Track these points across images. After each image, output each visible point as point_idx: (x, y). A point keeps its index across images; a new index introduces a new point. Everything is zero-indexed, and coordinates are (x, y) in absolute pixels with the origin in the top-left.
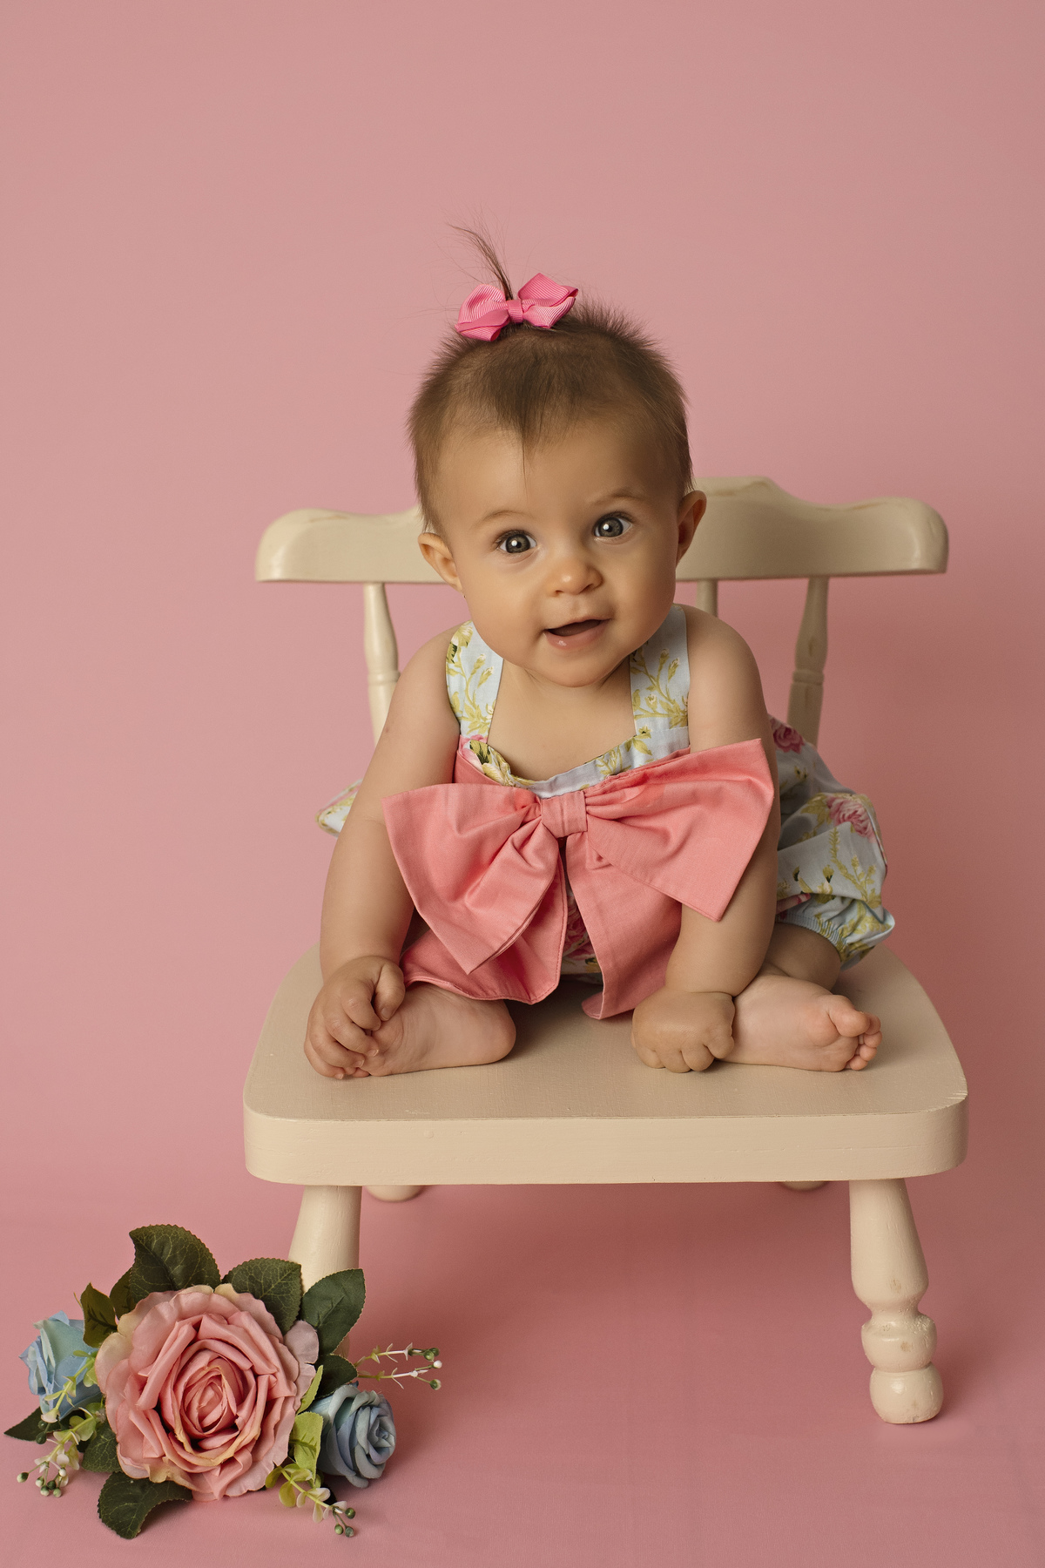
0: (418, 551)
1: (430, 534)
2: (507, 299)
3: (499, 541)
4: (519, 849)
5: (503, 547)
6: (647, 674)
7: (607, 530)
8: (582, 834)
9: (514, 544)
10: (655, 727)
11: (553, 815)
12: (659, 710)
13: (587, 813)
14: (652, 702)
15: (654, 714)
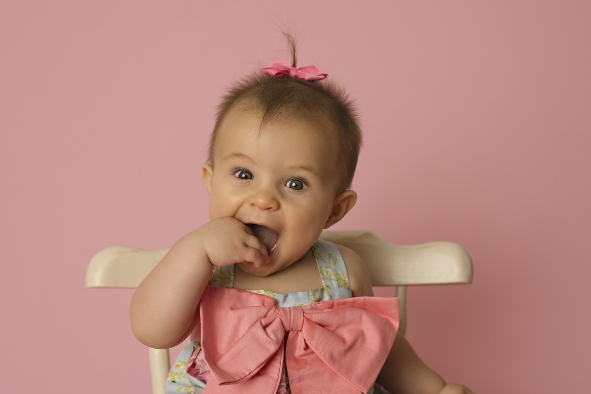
1: (209, 165)
3: (235, 171)
4: (265, 328)
5: (237, 174)
6: (323, 260)
7: (294, 186)
8: (297, 333)
9: (243, 176)
10: (332, 285)
11: (286, 314)
12: (333, 277)
13: (304, 316)
14: (329, 273)
15: (331, 279)
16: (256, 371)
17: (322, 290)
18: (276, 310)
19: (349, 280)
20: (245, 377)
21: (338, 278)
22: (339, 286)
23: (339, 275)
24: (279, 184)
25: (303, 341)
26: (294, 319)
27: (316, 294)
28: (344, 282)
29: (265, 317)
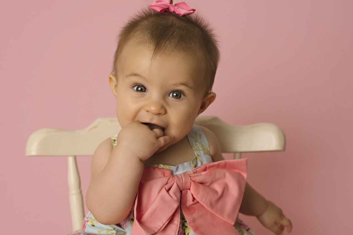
0: (108, 79)
1: (113, 74)
2: (170, 3)
3: (133, 86)
5: (135, 88)
6: (192, 137)
7: (175, 96)
8: (187, 190)
9: (140, 89)
10: (201, 154)
11: (179, 180)
12: (200, 148)
13: (191, 179)
14: (197, 146)
15: (199, 150)
16: (167, 222)
17: (196, 158)
18: (173, 178)
19: (210, 149)
20: (161, 228)
21: (204, 149)
22: (205, 154)
23: (204, 146)
24: (165, 96)
25: (191, 195)
26: (185, 182)
27: (194, 162)
28: (207, 150)
29: (167, 184)
